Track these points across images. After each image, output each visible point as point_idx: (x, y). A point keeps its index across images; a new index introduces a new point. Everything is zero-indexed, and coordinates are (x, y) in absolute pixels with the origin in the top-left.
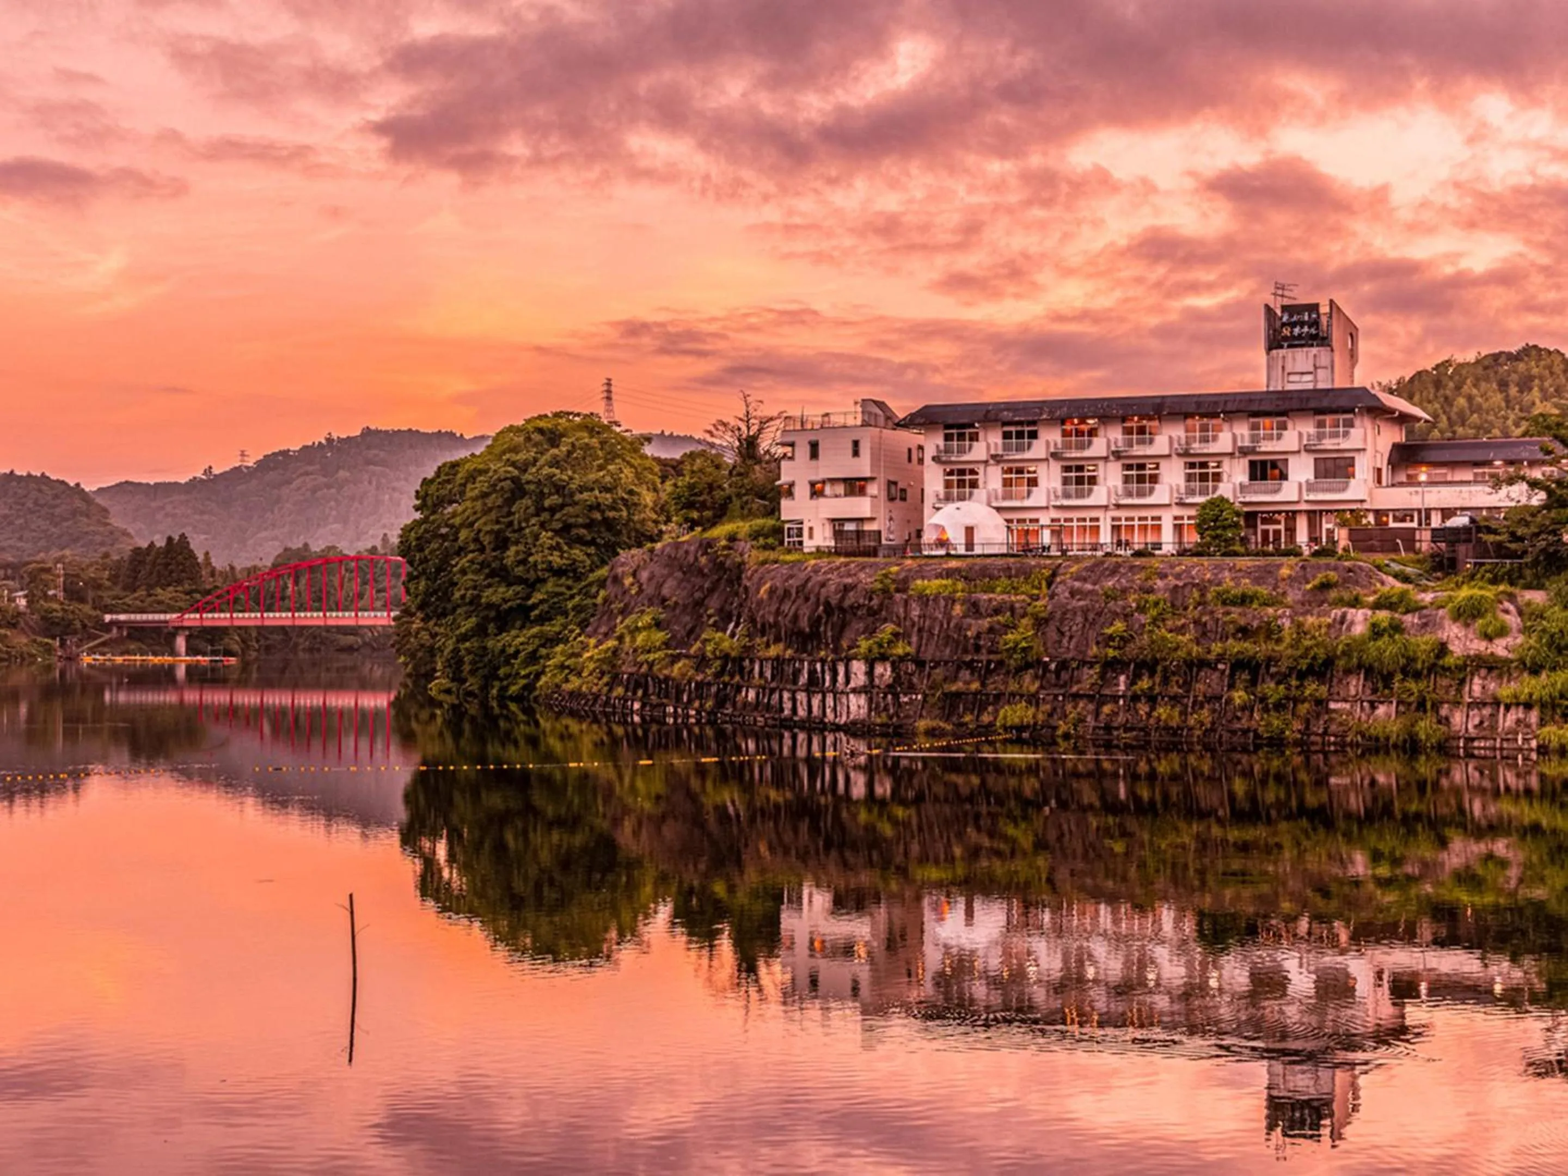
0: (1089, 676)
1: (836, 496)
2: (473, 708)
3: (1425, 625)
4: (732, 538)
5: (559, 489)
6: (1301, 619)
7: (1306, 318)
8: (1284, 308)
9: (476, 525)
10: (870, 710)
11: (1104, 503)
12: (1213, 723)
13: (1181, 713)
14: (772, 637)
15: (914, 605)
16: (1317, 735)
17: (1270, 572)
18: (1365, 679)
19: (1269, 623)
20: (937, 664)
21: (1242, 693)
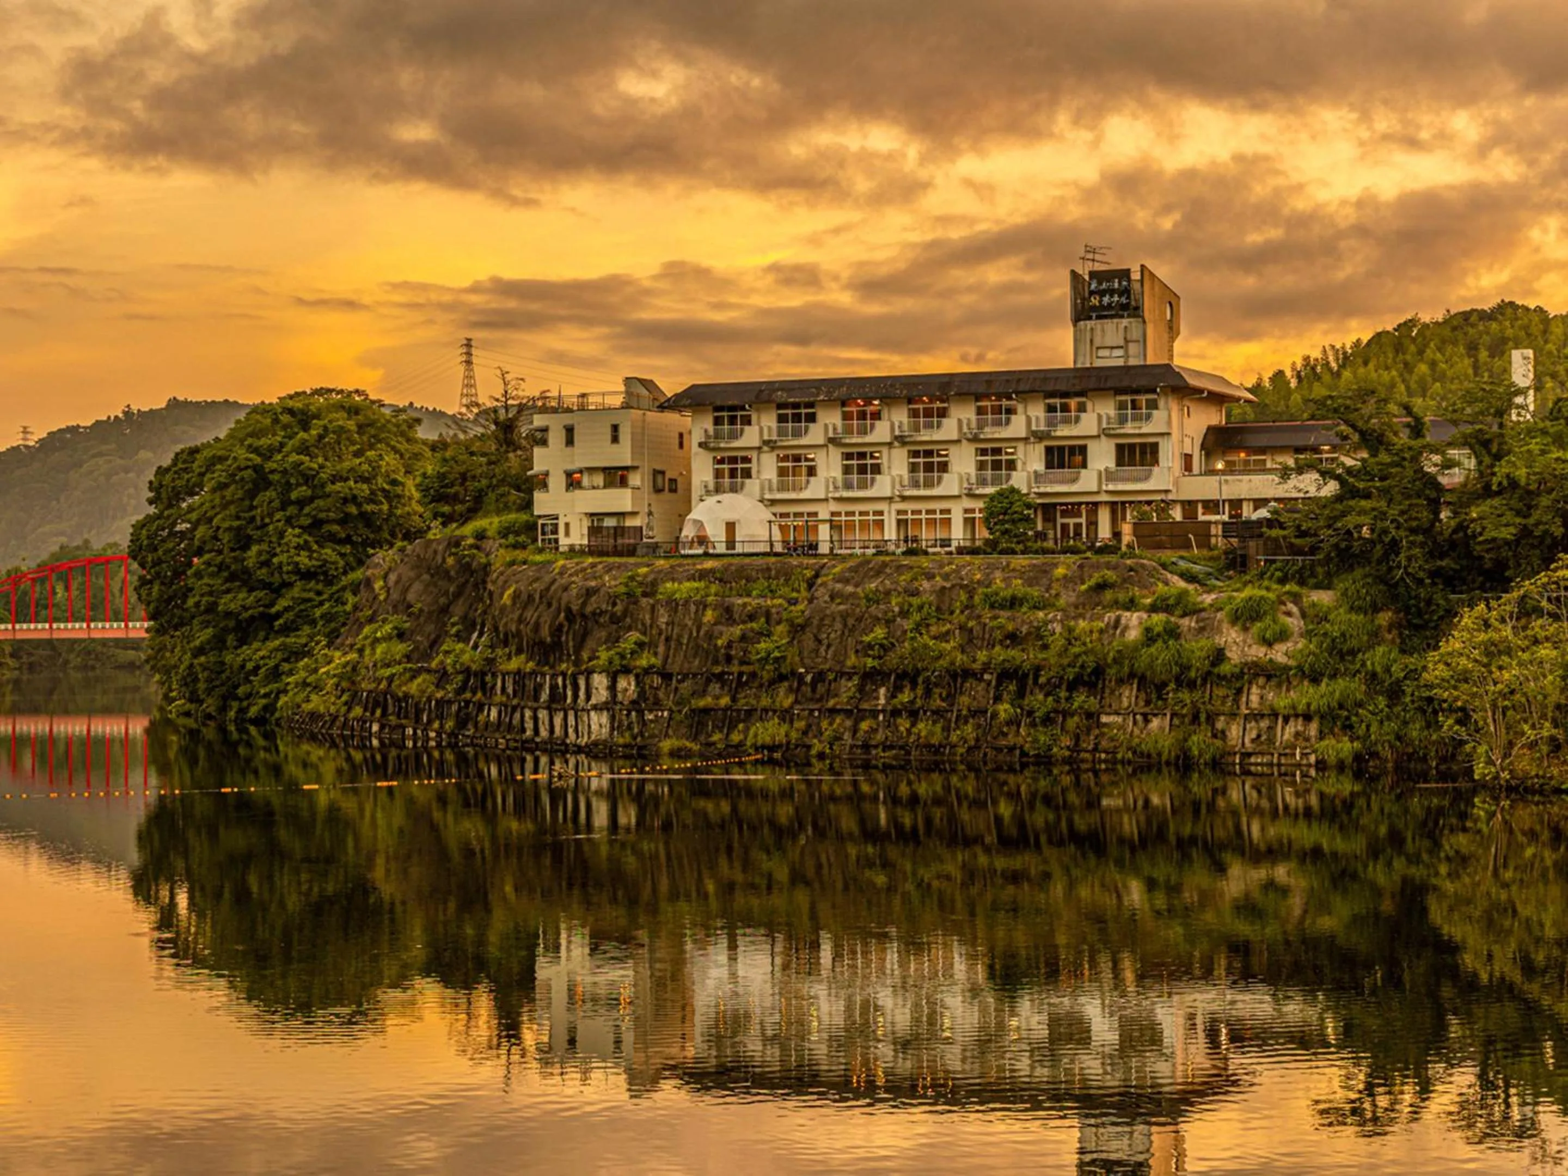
0: (847, 689)
1: (594, 488)
2: (210, 733)
3: (1202, 630)
4: (481, 536)
5: (308, 479)
6: (1072, 623)
7: (1116, 285)
8: (1093, 274)
9: (215, 521)
10: (612, 729)
11: (888, 494)
12: (977, 740)
13: (943, 729)
14: (514, 648)
15: (662, 611)
16: (1087, 751)
17: (1045, 572)
18: (1139, 690)
19: (1038, 628)
20: (685, 677)
21: (1007, 706)
